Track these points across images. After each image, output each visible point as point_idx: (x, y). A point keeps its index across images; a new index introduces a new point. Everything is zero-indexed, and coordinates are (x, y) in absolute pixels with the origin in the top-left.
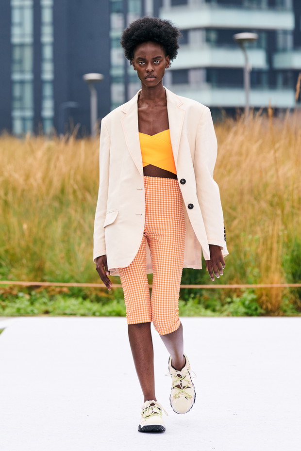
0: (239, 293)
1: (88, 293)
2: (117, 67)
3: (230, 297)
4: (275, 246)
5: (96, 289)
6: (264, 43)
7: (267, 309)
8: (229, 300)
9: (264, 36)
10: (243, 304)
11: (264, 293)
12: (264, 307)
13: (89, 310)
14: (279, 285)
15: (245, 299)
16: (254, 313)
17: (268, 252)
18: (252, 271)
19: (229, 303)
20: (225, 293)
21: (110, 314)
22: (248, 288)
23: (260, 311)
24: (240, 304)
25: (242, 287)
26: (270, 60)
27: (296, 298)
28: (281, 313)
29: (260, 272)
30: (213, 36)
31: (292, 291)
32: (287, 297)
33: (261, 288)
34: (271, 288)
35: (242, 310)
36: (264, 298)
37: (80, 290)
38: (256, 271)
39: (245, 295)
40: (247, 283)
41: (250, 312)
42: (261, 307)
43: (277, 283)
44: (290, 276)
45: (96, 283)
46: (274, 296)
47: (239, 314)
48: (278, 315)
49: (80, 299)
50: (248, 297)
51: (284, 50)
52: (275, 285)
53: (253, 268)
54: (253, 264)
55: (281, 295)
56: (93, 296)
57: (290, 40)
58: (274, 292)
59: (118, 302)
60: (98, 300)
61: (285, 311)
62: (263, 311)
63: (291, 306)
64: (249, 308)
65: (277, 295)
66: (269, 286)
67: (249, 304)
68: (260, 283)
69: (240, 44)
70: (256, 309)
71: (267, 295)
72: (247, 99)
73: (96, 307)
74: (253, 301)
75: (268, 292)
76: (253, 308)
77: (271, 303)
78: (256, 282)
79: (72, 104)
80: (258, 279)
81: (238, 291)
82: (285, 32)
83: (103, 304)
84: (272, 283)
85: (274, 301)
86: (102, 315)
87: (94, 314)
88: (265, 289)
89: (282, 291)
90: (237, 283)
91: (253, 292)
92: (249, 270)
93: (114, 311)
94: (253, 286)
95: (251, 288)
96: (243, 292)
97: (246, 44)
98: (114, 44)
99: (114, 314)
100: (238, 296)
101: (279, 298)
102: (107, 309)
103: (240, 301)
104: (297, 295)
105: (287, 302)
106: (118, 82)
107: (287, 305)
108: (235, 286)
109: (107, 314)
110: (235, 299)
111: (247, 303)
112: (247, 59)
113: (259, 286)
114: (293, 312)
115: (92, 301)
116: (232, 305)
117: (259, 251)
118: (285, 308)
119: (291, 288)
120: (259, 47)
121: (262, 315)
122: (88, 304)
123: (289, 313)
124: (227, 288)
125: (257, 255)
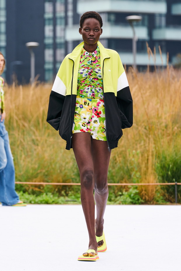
0: (127, 189)
1: (27, 188)
2: (49, 38)
3: (121, 191)
4: (150, 157)
5: (32, 185)
6: (146, 22)
7: (145, 200)
8: (120, 193)
9: (146, 18)
10: (130, 196)
11: (144, 189)
12: (144, 198)
13: (27, 199)
14: (153, 184)
15: (131, 193)
16: (137, 202)
17: (146, 161)
18: (135, 175)
19: (121, 195)
20: (118, 189)
21: (41, 203)
22: (132, 186)
23: (141, 200)
24: (127, 196)
25: (129, 185)
26: (150, 34)
27: (165, 192)
28: (155, 202)
29: (141, 175)
30: (113, 17)
31: (163, 188)
32: (159, 192)
33: (141, 186)
34: (149, 185)
35: (129, 200)
36: (143, 192)
37: (22, 186)
38: (138, 174)
39: (131, 190)
40: (132, 182)
41: (134, 201)
42: (142, 199)
43: (152, 183)
44: (160, 178)
45: (32, 182)
46: (150, 191)
47: (127, 203)
48: (153, 204)
49: (22, 192)
50: (133, 191)
51: (160, 27)
52: (151, 184)
53: (137, 172)
54: (136, 169)
55: (155, 190)
56: (30, 190)
57: (163, 20)
58: (150, 188)
59: (47, 194)
60: (33, 193)
61: (158, 201)
62: (142, 201)
63: (162, 197)
64: (133, 199)
65: (152, 191)
66: (147, 184)
67: (133, 196)
68: (141, 182)
69: (130, 23)
70: (138, 200)
71: (145, 191)
72: (135, 60)
73: (32, 197)
74: (136, 194)
75: (146, 188)
76: (136, 199)
77: (148, 196)
78: (138, 182)
79: (18, 63)
80: (140, 180)
81: (126, 187)
82: (160, 15)
83: (37, 196)
84: (149, 183)
85: (150, 195)
86: (36, 203)
87: (30, 203)
88: (144, 186)
89: (156, 188)
90: (126, 182)
91: (136, 188)
92: (133, 173)
93: (44, 200)
94: (136, 184)
95: (135, 185)
96: (130, 188)
97: (135, 23)
98: (47, 22)
99: (44, 202)
100: (126, 191)
101: (154, 192)
102: (39, 199)
103: (128, 194)
104: (166, 191)
105: (159, 195)
106: (49, 48)
107: (159, 197)
108: (124, 184)
109: (39, 202)
110: (124, 193)
111: (132, 195)
112: (134, 33)
113: (140, 184)
114: (163, 202)
115: (29, 194)
116: (122, 197)
117: (140, 161)
118: (157, 199)
119: (161, 185)
120: (143, 25)
121: (142, 204)
122: (26, 195)
123: (160, 202)
124: (119, 185)
125: (139, 163)
